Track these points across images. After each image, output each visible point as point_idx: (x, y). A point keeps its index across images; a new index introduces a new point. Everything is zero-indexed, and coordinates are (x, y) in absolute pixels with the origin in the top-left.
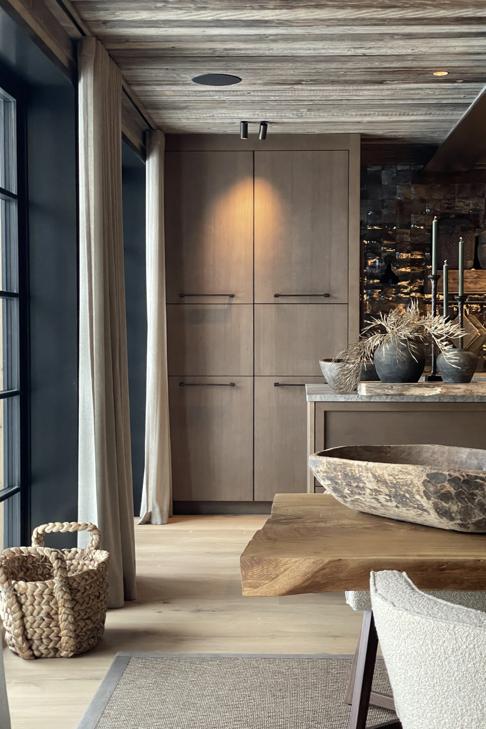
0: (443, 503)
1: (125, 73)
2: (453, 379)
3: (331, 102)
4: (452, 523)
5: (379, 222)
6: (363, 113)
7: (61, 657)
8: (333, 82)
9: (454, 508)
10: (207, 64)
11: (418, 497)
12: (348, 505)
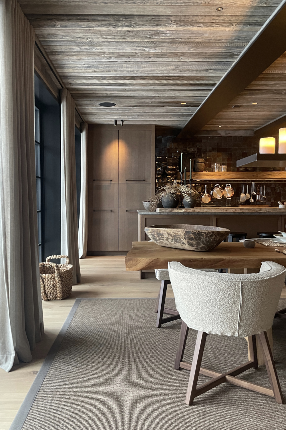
0: (190, 241)
1: (76, 102)
2: (188, 207)
3: (146, 113)
4: (193, 248)
5: (161, 155)
6: (157, 117)
7: (58, 300)
8: (147, 106)
9: (194, 243)
10: (104, 99)
11: (182, 239)
12: (158, 244)
